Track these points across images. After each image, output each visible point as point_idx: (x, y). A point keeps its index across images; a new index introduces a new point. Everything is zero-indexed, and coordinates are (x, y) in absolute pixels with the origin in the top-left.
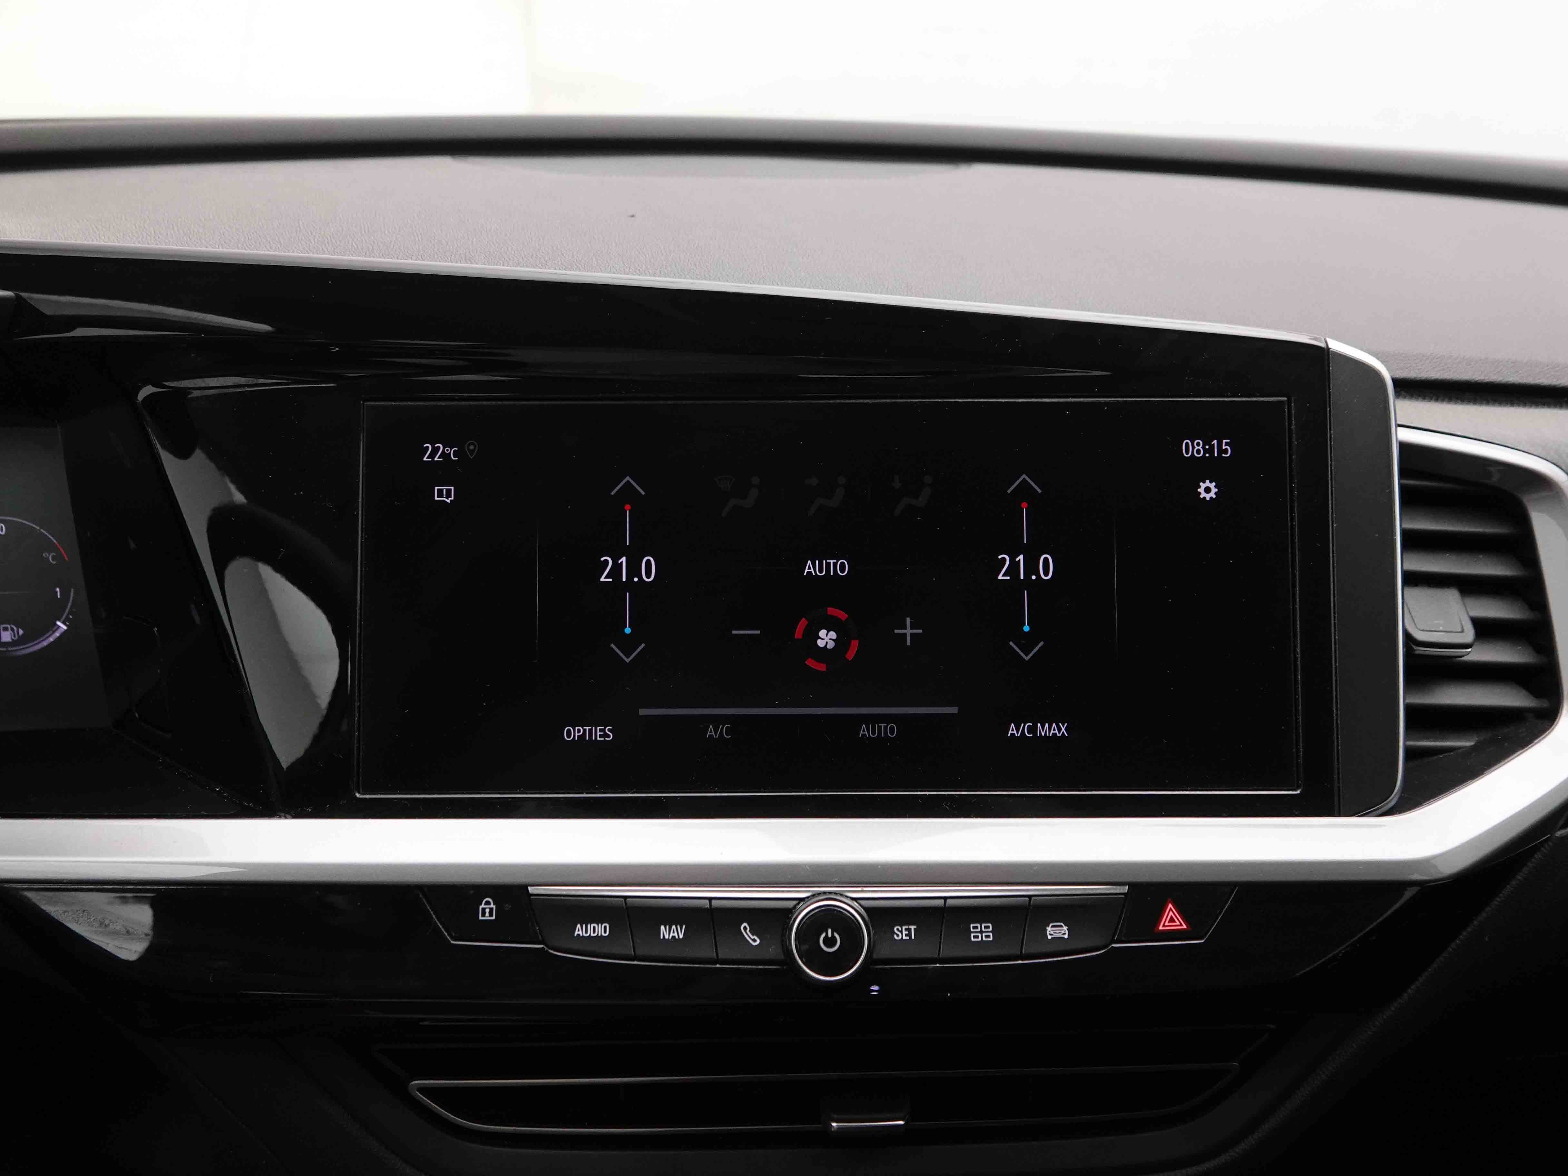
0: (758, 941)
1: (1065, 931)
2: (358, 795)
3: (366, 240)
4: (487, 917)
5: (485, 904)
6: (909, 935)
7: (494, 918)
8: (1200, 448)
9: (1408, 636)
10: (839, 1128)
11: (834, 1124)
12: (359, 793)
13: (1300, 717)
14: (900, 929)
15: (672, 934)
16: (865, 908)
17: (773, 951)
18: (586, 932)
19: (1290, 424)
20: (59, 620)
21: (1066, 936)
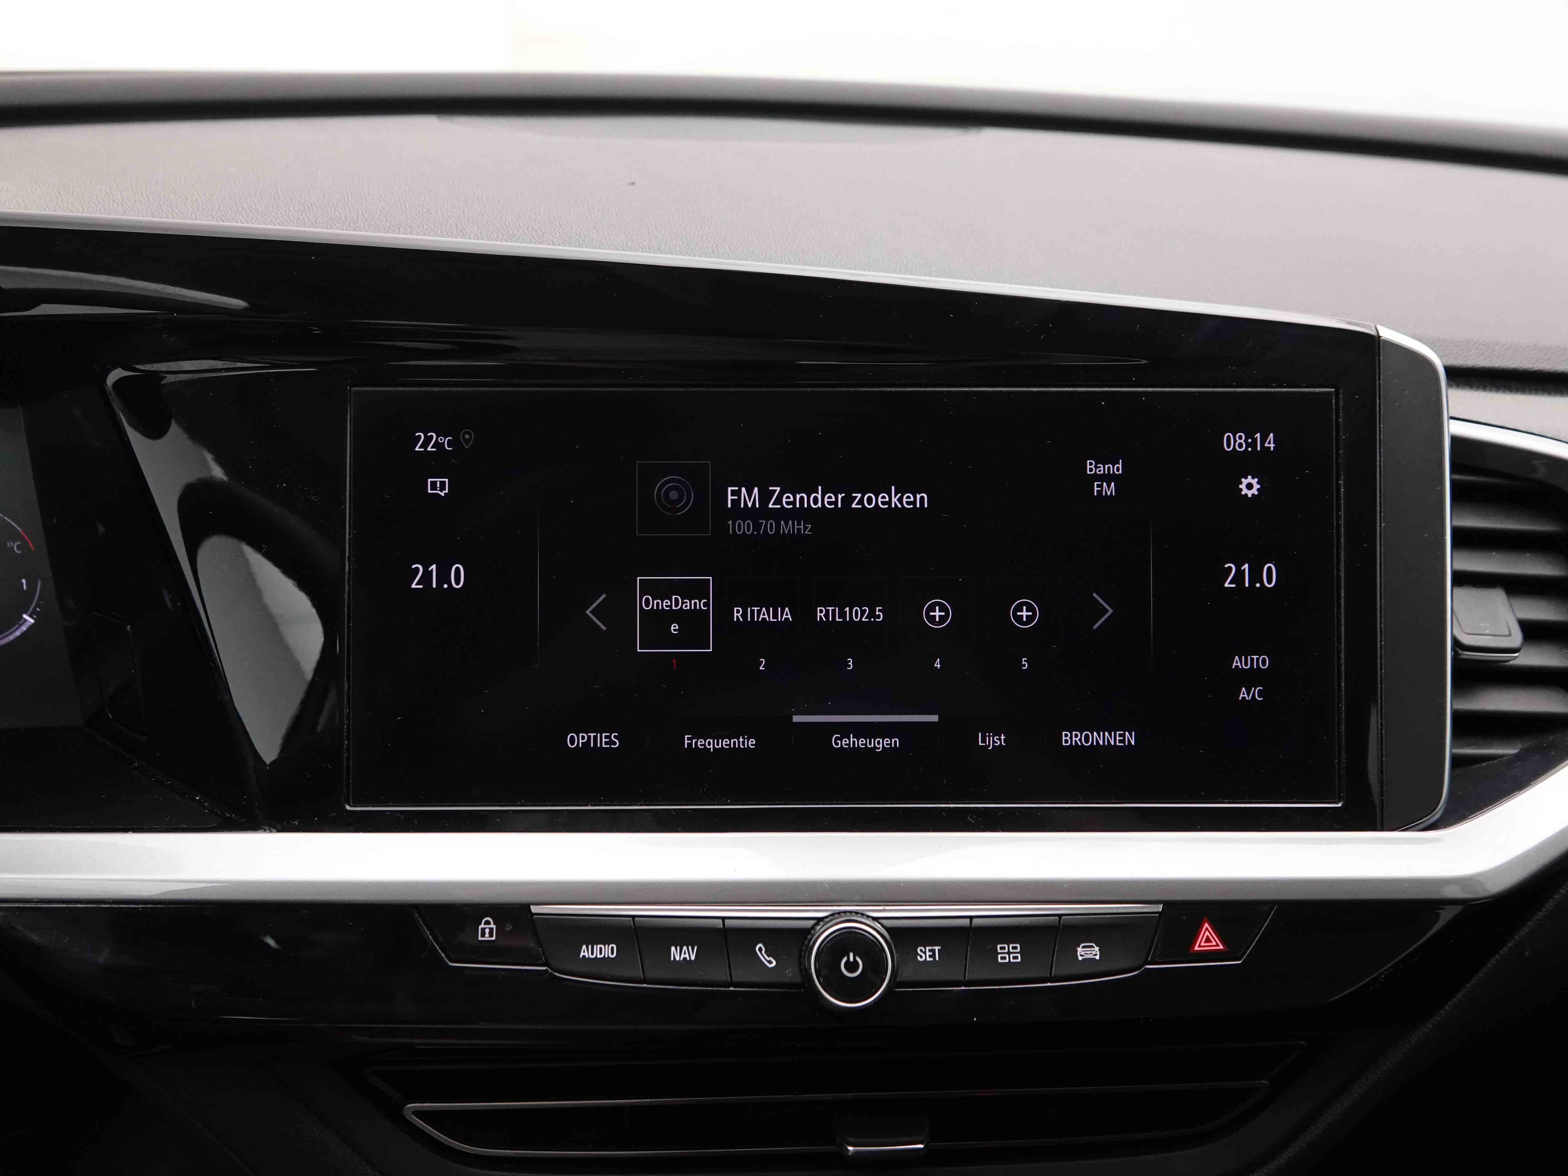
0: (774, 963)
1: (1097, 952)
2: (348, 808)
3: (349, 209)
4: (487, 937)
5: (485, 924)
6: (933, 956)
7: (494, 938)
8: (1242, 441)
9: (1456, 642)
10: (856, 1152)
11: (850, 1148)
12: (349, 805)
13: (1343, 727)
14: (924, 950)
15: (683, 956)
16: (887, 929)
17: (791, 974)
18: (592, 954)
19: (1337, 417)
20: (26, 613)
21: (1097, 957)
